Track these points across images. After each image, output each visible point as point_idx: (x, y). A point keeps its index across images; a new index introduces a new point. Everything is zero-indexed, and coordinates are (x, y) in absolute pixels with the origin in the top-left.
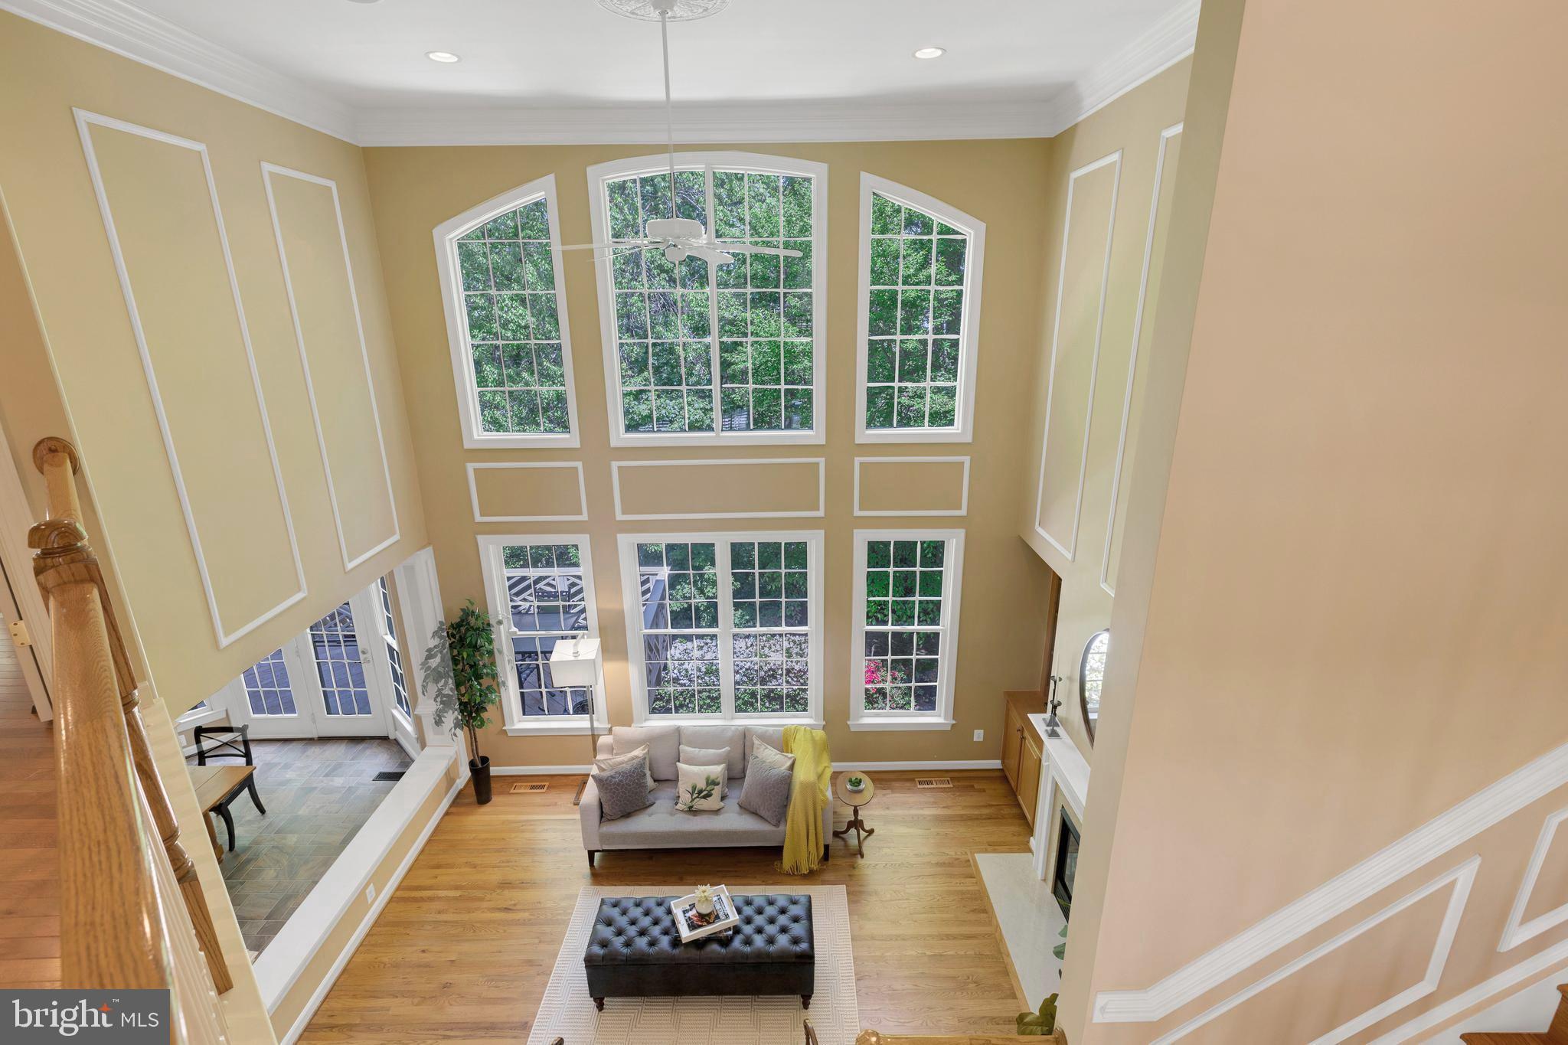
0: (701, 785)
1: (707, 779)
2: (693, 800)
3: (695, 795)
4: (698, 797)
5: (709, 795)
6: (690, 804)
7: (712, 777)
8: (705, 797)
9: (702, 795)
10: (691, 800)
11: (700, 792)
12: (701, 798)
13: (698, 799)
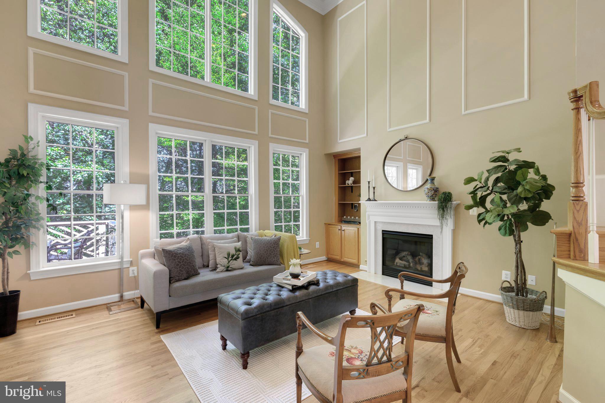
0: (233, 252)
1: (235, 248)
2: (229, 262)
3: (230, 259)
4: (232, 260)
5: (238, 258)
6: (228, 265)
7: (238, 247)
8: (236, 259)
9: (234, 258)
10: (227, 262)
11: (233, 256)
12: (234, 260)
13: (232, 261)
